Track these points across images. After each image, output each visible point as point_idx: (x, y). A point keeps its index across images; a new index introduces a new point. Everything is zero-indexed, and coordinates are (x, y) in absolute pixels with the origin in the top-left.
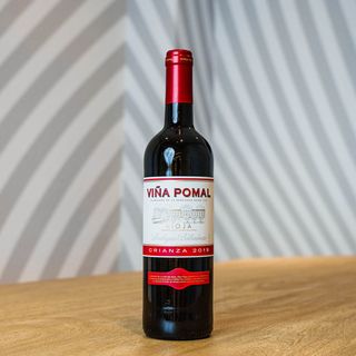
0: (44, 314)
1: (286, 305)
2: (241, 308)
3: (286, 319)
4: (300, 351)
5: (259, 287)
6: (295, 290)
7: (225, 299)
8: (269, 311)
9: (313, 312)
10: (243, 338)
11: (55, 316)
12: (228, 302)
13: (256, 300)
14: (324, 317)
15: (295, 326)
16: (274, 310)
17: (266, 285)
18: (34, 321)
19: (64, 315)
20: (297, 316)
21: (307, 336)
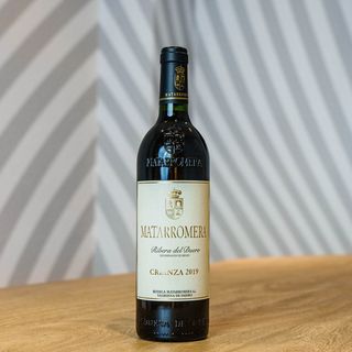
0: (62, 318)
3: (311, 320)
5: (268, 288)
6: (307, 291)
7: (239, 301)
8: (290, 312)
9: (335, 312)
10: (276, 338)
11: (73, 319)
12: (244, 303)
13: (271, 302)
15: (323, 326)
16: (295, 311)
18: (58, 324)
20: (321, 317)
21: (339, 336)
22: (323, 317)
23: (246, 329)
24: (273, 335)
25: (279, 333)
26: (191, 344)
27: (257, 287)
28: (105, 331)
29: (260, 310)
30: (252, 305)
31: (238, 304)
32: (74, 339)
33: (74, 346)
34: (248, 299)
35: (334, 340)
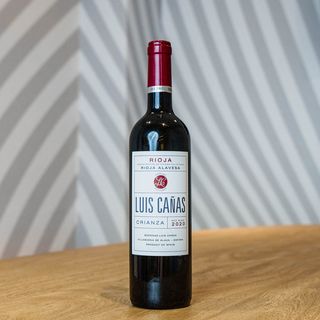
0: (59, 287)
3: (275, 286)
5: (233, 257)
6: (267, 259)
8: (255, 279)
9: (294, 279)
12: (215, 271)
13: (237, 270)
14: (306, 284)
15: (286, 292)
16: (260, 279)
17: (237, 255)
20: (282, 283)
21: (302, 302)
22: (285, 284)
23: (220, 296)
24: (245, 302)
25: (250, 299)
26: (175, 311)
27: (224, 256)
28: (99, 299)
29: (230, 278)
30: (222, 273)
31: (210, 273)
32: (73, 307)
33: (74, 314)
34: (218, 268)
35: (298, 306)
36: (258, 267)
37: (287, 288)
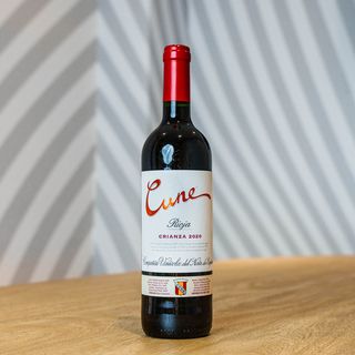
0: (44, 315)
1: (286, 303)
2: (242, 306)
3: (289, 316)
4: (314, 343)
5: (252, 286)
6: (291, 288)
8: (271, 308)
9: (314, 308)
12: (228, 300)
13: (252, 299)
14: (327, 313)
15: (301, 321)
16: (275, 307)
17: (258, 284)
19: (67, 315)
21: (316, 331)
22: (304, 311)
28: (86, 327)
30: (234, 302)
32: (53, 335)
34: (231, 297)
35: (311, 335)
36: (277, 296)
37: (303, 316)
